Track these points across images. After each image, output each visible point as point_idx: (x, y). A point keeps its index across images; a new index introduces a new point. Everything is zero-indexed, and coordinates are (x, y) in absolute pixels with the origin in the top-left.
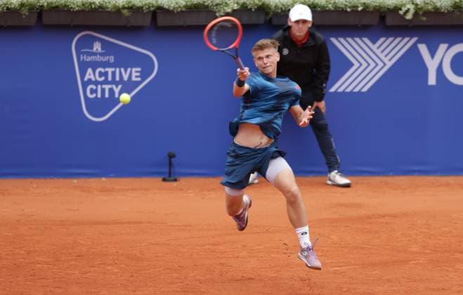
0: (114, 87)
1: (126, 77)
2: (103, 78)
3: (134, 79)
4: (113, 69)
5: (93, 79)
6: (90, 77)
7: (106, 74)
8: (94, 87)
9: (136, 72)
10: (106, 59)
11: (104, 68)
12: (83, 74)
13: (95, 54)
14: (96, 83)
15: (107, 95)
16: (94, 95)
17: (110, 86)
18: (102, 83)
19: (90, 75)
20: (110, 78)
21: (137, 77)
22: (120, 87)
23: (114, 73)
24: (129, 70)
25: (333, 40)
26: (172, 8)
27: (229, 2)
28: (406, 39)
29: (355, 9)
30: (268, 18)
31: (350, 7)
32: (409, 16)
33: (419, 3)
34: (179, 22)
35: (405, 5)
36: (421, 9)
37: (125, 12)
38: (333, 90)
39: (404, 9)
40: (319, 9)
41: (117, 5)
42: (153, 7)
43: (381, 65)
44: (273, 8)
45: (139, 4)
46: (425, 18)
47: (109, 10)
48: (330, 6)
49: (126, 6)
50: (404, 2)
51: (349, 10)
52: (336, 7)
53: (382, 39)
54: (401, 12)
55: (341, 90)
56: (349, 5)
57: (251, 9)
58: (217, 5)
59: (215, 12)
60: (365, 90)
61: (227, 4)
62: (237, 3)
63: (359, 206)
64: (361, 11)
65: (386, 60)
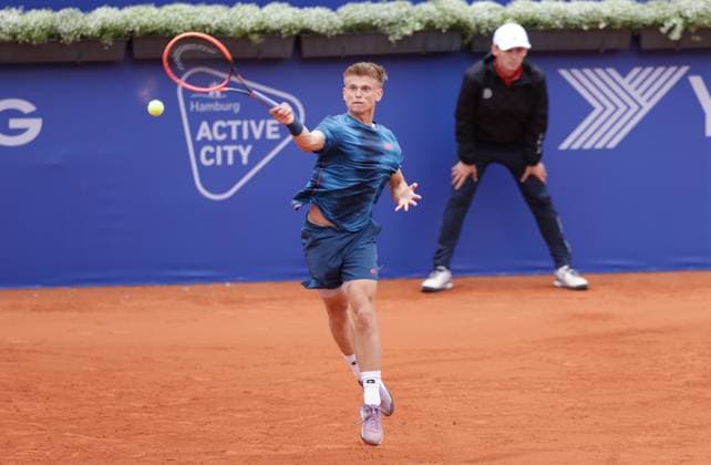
0: (240, 148)
1: (257, 135)
2: (224, 137)
3: (270, 136)
4: (238, 123)
5: (210, 138)
6: (205, 135)
7: (228, 130)
8: (211, 149)
9: (274, 125)
10: (227, 107)
11: (225, 120)
12: (194, 130)
13: (212, 101)
14: (214, 143)
15: (230, 161)
16: (211, 162)
17: (235, 147)
18: (222, 143)
19: (205, 131)
20: (234, 136)
21: (274, 133)
22: (249, 148)
23: (240, 129)
24: (262, 123)
25: (564, 73)
26: (323, 31)
27: (407, 20)
28: (672, 69)
29: (594, 27)
30: (466, 42)
31: (587, 24)
32: (676, 36)
33: (689, 15)
34: (333, 51)
35: (668, 19)
36: (692, 24)
37: (255, 37)
38: (564, 146)
39: (668, 25)
40: (542, 28)
41: (243, 27)
42: (295, 29)
43: (635, 108)
44: (473, 27)
45: (276, 26)
46: (698, 38)
47: (231, 35)
48: (558, 23)
49: (257, 29)
50: (667, 15)
51: (585, 28)
52: (566, 24)
53: (636, 71)
54: (663, 30)
55: (576, 146)
56: (586, 20)
57: (440, 30)
58: (390, 24)
59: (387, 36)
60: (612, 145)
61: (405, 24)
62: (421, 21)
63: (607, 317)
64: (605, 29)
65: (642, 101)
